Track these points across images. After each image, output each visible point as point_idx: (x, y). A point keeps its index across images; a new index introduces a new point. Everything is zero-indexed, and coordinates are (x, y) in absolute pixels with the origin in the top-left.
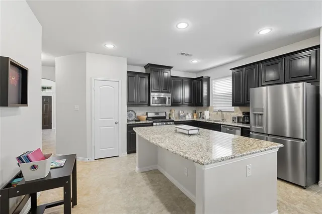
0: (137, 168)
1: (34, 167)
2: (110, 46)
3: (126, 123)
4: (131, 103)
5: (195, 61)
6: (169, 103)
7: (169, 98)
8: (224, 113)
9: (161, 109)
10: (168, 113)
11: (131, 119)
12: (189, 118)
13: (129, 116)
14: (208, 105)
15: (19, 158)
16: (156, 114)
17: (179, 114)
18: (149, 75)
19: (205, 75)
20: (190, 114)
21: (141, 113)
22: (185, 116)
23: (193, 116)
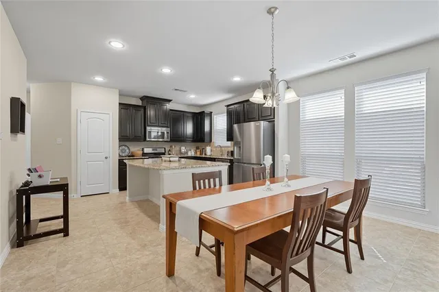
0: (127, 198)
1: (40, 176)
2: (99, 79)
3: (117, 158)
4: (124, 138)
5: (192, 96)
6: (168, 138)
7: (168, 133)
8: (223, 148)
9: (160, 145)
10: (167, 149)
11: (123, 155)
12: (191, 153)
13: (123, 151)
14: (211, 141)
15: (29, 170)
16: (153, 150)
17: (180, 150)
18: (145, 108)
19: (207, 110)
20: (192, 151)
21: (136, 148)
22: (187, 153)
23: (196, 153)
